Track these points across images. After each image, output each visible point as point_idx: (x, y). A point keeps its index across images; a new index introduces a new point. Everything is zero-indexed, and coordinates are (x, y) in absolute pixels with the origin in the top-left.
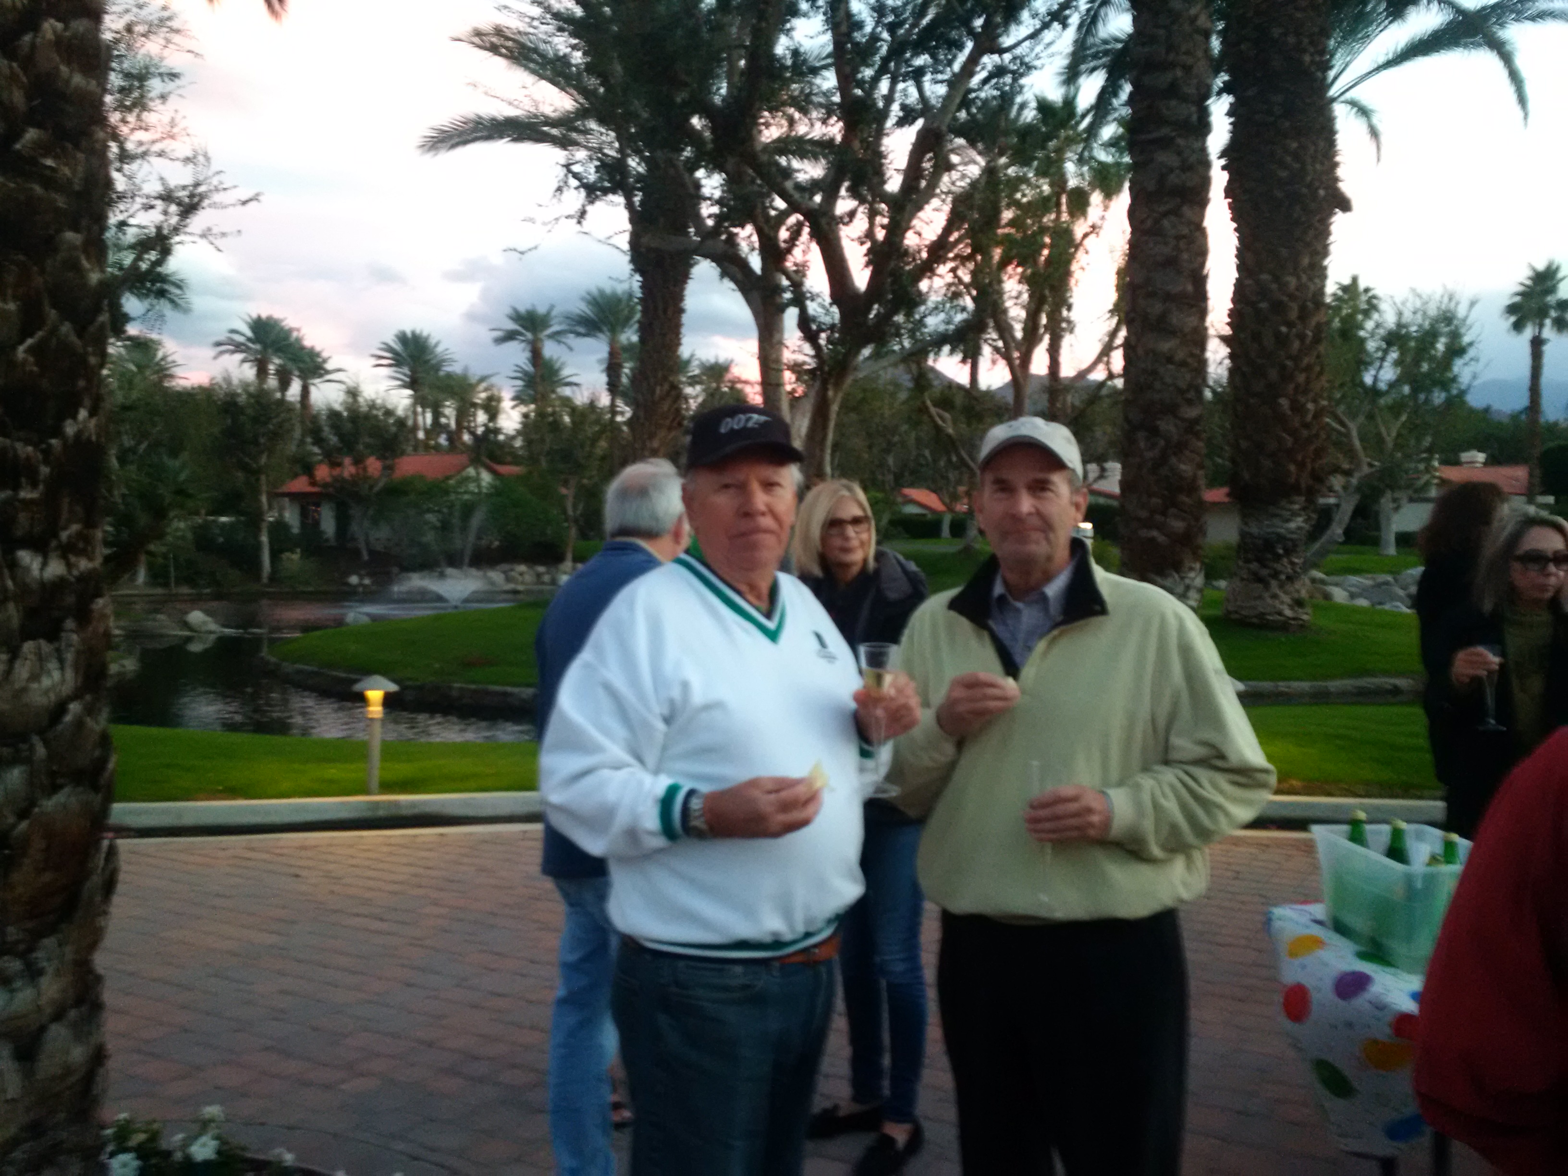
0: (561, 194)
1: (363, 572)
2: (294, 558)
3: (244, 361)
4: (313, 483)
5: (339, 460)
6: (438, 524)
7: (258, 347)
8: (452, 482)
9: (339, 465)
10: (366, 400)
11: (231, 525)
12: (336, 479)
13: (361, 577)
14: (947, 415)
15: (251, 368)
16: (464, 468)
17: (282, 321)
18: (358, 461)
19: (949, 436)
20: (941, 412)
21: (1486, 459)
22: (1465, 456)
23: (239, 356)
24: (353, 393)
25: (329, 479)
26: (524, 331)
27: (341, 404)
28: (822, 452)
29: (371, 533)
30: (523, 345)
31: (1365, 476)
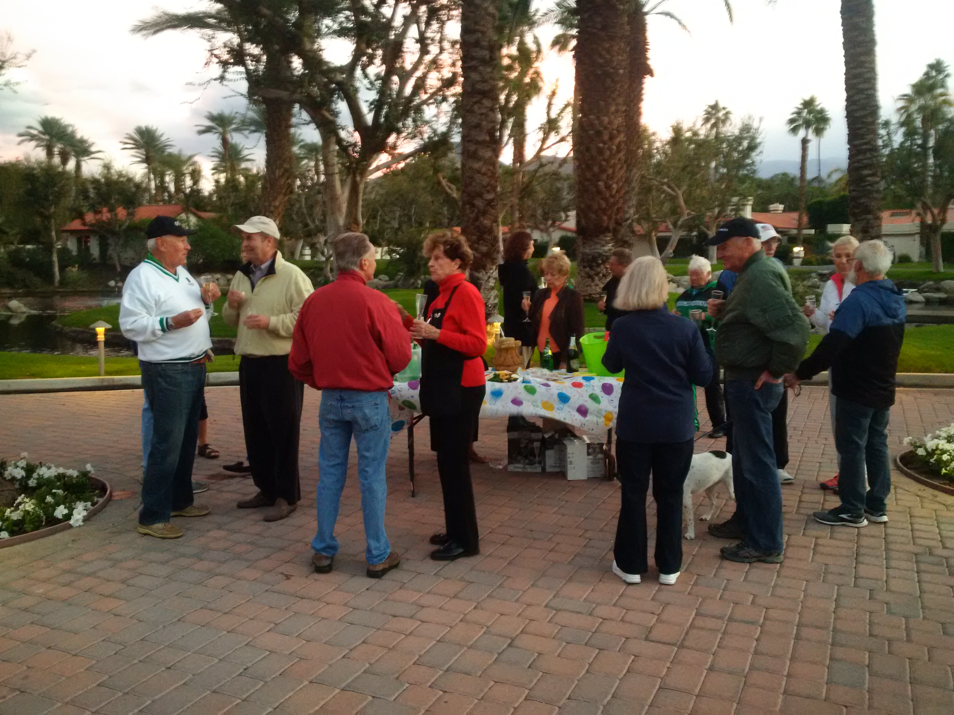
0: (208, 66)
1: (118, 279)
2: (74, 270)
3: (37, 146)
4: (84, 224)
5: (100, 209)
7: (47, 137)
9: (100, 212)
10: (116, 172)
11: (34, 250)
12: (98, 221)
13: (117, 282)
15: (43, 150)
16: (179, 213)
17: (61, 119)
18: (111, 210)
22: (772, 207)
23: (33, 143)
24: (107, 167)
25: (94, 222)
26: (217, 127)
27: (100, 174)
28: (357, 210)
29: (121, 254)
30: (216, 135)
31: (686, 220)
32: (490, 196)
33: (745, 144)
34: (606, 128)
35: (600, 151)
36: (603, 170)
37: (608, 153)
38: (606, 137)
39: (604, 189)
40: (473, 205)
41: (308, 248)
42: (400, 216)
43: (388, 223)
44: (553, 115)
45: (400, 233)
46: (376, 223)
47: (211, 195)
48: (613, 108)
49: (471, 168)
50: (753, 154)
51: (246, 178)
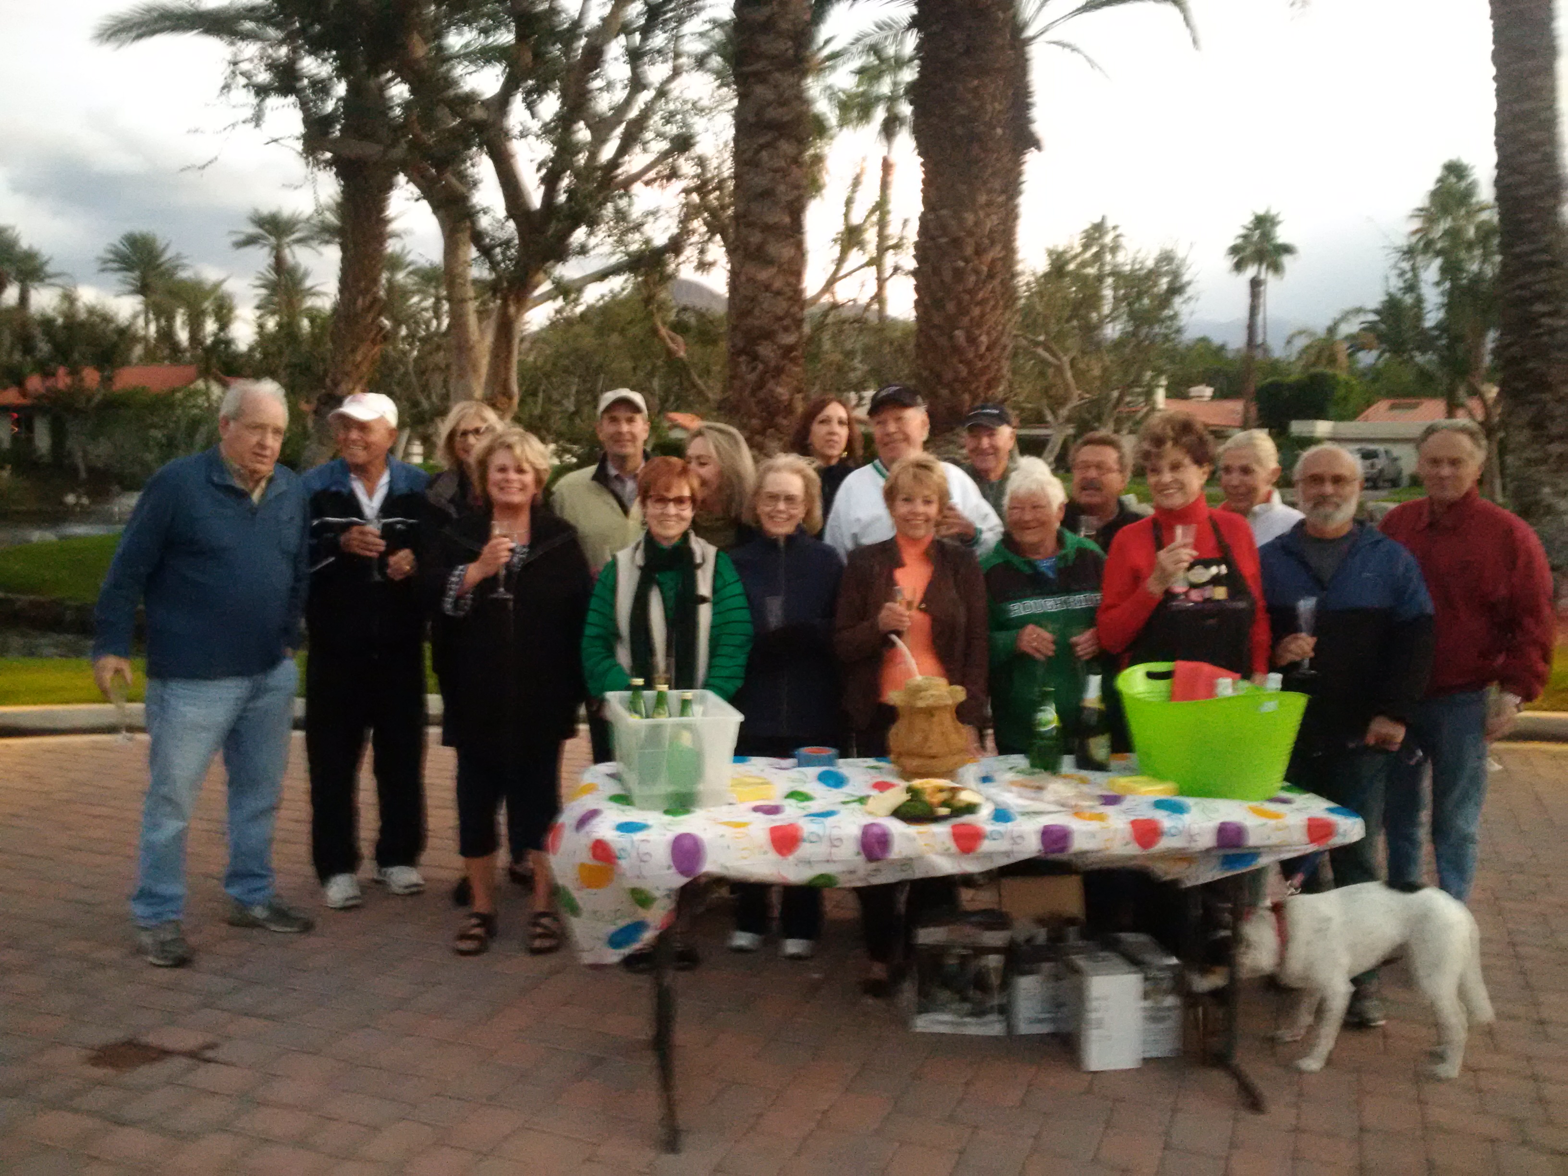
0: (229, 91)
1: (80, 490)
2: (4, 475)
4: (24, 394)
5: (53, 370)
6: (164, 441)
8: (179, 395)
9: (53, 375)
10: (84, 304)
12: (48, 389)
13: (79, 497)
14: (679, 339)
16: (192, 381)
18: (74, 372)
19: (681, 359)
20: (673, 334)
21: (1214, 392)
22: (1194, 391)
24: (70, 299)
25: (41, 391)
26: (267, 235)
27: (54, 309)
28: (508, 369)
29: (90, 448)
30: (266, 250)
31: (1075, 407)
32: (789, 339)
33: (1164, 283)
34: (970, 234)
35: (959, 274)
36: (963, 310)
37: (973, 278)
38: (969, 250)
39: (965, 344)
40: (755, 357)
41: (418, 443)
42: (578, 392)
43: (559, 403)
44: (856, 219)
45: (578, 421)
46: (535, 403)
47: (251, 349)
48: (983, 198)
49: (751, 280)
50: (1177, 301)
51: (312, 321)
